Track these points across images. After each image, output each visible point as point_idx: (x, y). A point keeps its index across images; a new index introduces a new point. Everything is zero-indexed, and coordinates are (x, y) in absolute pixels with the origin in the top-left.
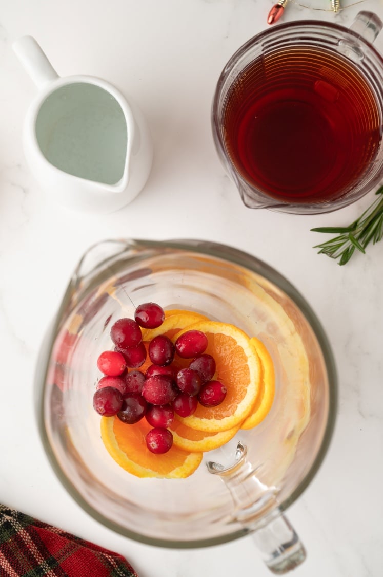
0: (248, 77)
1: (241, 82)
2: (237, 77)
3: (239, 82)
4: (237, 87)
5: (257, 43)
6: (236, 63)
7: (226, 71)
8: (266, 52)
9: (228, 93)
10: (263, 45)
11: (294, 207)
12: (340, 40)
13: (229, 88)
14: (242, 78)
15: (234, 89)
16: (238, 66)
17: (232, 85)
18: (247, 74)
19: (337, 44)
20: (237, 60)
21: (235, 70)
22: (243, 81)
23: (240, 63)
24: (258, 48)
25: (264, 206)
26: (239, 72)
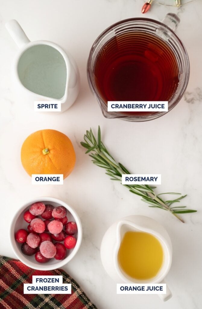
0: (108, 48)
1: (104, 51)
2: (102, 48)
3: (103, 51)
4: (102, 54)
5: (112, 30)
6: (100, 40)
7: (94, 46)
8: (117, 35)
9: (96, 57)
10: (115, 31)
11: (131, 117)
12: (156, 28)
13: (97, 54)
14: (105, 49)
15: (100, 54)
16: (102, 42)
17: (99, 52)
18: (107, 46)
19: (155, 31)
20: (101, 39)
21: (100, 44)
22: (105, 50)
23: (103, 40)
24: (112, 33)
25: (115, 117)
26: (103, 45)
